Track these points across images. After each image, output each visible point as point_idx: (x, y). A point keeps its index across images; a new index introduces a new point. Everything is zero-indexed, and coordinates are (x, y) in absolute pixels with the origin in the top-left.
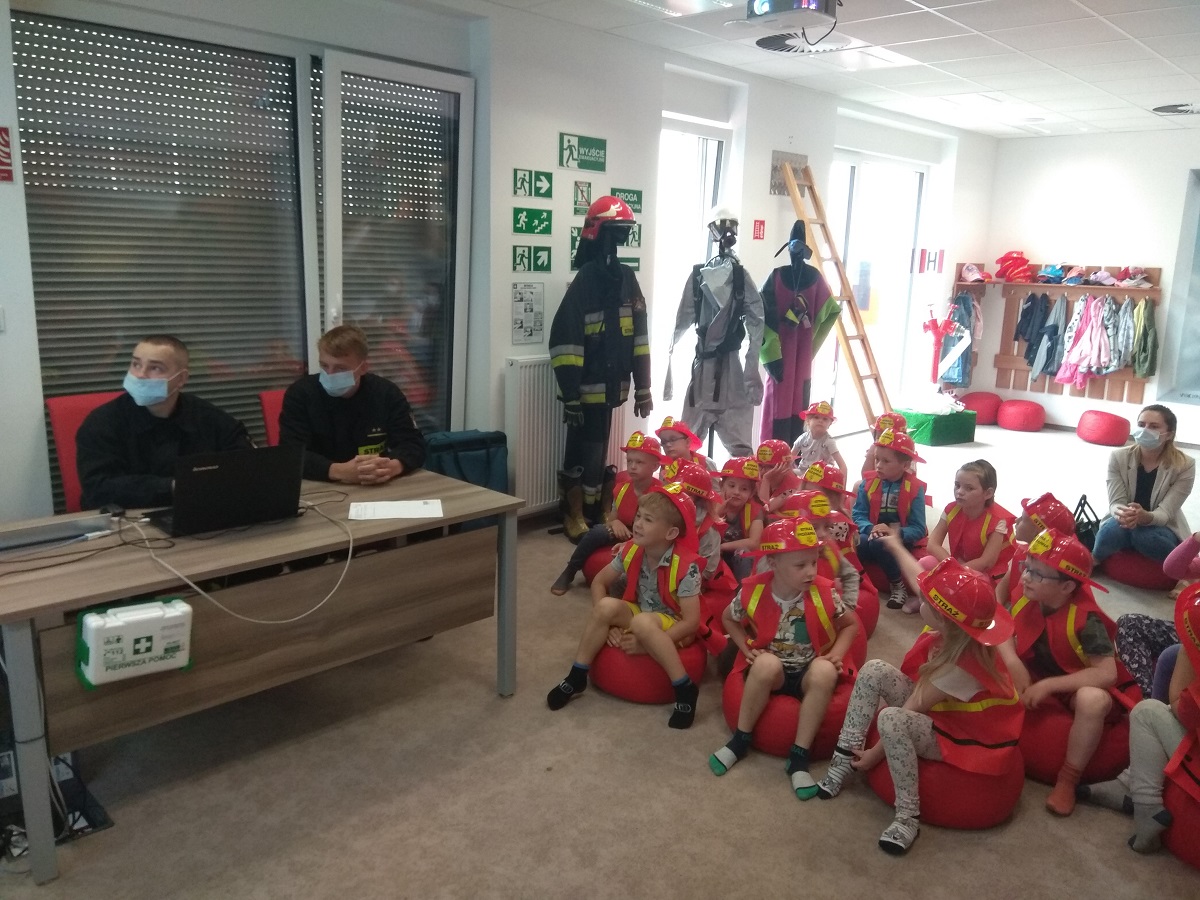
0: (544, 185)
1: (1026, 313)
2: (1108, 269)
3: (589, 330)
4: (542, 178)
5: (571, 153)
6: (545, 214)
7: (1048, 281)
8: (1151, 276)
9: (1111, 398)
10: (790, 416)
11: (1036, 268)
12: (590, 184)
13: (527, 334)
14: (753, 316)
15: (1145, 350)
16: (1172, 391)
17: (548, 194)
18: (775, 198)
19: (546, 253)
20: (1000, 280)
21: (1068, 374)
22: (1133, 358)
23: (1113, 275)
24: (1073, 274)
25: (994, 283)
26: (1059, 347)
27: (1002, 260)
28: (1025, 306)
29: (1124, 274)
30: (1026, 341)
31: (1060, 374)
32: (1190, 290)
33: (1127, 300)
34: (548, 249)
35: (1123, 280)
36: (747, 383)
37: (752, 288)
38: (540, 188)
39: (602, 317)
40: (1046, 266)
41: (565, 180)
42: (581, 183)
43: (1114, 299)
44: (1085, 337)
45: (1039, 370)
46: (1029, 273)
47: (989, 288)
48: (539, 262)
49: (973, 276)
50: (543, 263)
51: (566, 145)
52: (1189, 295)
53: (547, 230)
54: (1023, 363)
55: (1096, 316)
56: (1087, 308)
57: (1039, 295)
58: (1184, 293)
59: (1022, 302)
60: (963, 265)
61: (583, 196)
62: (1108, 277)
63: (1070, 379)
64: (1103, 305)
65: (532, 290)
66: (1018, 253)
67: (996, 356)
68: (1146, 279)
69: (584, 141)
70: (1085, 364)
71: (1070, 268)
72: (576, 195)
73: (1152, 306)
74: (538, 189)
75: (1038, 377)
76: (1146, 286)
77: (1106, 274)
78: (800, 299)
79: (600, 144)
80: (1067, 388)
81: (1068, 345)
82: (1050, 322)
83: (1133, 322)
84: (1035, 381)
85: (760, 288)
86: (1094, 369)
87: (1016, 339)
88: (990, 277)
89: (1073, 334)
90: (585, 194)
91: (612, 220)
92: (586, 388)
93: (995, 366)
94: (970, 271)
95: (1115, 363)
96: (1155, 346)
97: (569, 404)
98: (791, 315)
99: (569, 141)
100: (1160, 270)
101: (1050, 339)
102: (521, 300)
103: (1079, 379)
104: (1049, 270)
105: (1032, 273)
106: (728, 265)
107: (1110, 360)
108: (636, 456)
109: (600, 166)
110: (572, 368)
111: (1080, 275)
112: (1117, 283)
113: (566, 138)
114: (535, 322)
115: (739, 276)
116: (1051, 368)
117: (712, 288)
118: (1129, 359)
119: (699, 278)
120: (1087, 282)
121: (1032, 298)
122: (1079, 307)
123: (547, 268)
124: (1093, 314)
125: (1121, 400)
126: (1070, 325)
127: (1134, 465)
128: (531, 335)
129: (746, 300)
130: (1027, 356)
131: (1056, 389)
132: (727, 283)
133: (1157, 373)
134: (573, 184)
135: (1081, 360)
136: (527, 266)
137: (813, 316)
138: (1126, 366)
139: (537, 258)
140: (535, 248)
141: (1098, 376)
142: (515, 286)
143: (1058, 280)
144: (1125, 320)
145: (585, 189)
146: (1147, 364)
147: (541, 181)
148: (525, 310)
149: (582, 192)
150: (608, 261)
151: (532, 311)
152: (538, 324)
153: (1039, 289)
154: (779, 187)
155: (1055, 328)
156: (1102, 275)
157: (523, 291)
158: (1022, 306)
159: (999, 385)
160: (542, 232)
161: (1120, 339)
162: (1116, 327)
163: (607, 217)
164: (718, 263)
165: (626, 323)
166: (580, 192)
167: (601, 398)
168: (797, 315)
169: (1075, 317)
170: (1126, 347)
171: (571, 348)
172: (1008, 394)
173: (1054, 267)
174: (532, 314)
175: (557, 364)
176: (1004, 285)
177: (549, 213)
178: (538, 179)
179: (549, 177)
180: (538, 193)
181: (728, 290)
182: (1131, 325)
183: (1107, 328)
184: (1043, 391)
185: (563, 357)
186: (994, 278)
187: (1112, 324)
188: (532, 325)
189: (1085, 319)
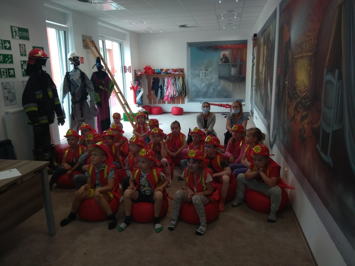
0: (8, 45)
1: (153, 83)
2: (172, 69)
3: (38, 97)
4: (7, 42)
5: (16, 33)
6: (10, 56)
7: (158, 73)
8: (182, 70)
9: (177, 103)
10: (105, 118)
11: (154, 70)
12: (25, 45)
13: (10, 101)
14: (90, 88)
15: (183, 90)
16: (191, 99)
17: (10, 48)
18: (85, 50)
19: (13, 70)
20: (146, 74)
21: (167, 98)
22: (181, 92)
23: (173, 71)
24: (164, 71)
25: (144, 75)
26: (163, 91)
27: (145, 68)
28: (153, 81)
29: (176, 71)
30: (155, 90)
31: (165, 98)
32: (191, 74)
33: (177, 77)
34: (13, 69)
35: (175, 72)
36: (92, 110)
37: (88, 79)
38: (6, 46)
39: (41, 92)
40: (156, 70)
41: (15, 43)
42: (22, 44)
43: (174, 77)
44: (169, 88)
45: (159, 98)
46: (152, 72)
47: (142, 76)
48: (11, 74)
49: (139, 73)
50: (12, 74)
51: (13, 30)
52: (191, 75)
53: (12, 62)
54: (155, 97)
55: (171, 82)
56: (168, 80)
57: (156, 78)
58: (190, 74)
59: (152, 79)
60: (136, 70)
61: (23, 49)
62: (172, 72)
63: (167, 99)
64: (172, 79)
65: (10, 85)
66: (149, 66)
67: (148, 95)
68: (181, 71)
69: (20, 29)
70: (170, 95)
71: (163, 70)
72: (20, 49)
73: (183, 78)
74: (5, 47)
75: (159, 100)
76: (181, 73)
77: (172, 71)
78: (103, 82)
79: (26, 31)
80: (166, 102)
81: (165, 91)
82: (160, 85)
83: (180, 83)
84: (159, 101)
85: (90, 79)
86: (173, 96)
87: (152, 90)
88: (143, 73)
89: (166, 87)
90: (23, 48)
91: (40, 57)
92: (40, 118)
93: (148, 98)
94: (138, 72)
95: (177, 94)
96: (185, 89)
97: (34, 125)
98: (101, 87)
99: (14, 29)
100: (184, 69)
101: (161, 89)
102: (6, 89)
103: (169, 99)
104: (157, 70)
105: (153, 72)
106: (78, 72)
107: (176, 93)
108: (71, 138)
109: (27, 38)
110: (34, 111)
111: (165, 71)
112: (174, 73)
113: (13, 28)
114: (13, 97)
115: (83, 75)
116: (162, 97)
117: (75, 80)
118: (180, 93)
119: (68, 77)
120: (167, 73)
121: (154, 78)
122: (166, 80)
123: (14, 76)
124: (170, 82)
125: (180, 103)
126: (165, 85)
127: (203, 118)
128: (12, 102)
129: (87, 83)
130: (155, 95)
131: (164, 103)
132: (79, 78)
133: (187, 95)
134: (18, 45)
135: (169, 94)
136: (6, 75)
137: (107, 87)
138: (180, 94)
139: (9, 73)
140: (8, 69)
141: (174, 98)
142: (2, 83)
143: (160, 73)
144: (178, 83)
145: (23, 47)
146: (185, 93)
147: (6, 43)
148: (8, 92)
149: (22, 47)
150: (40, 72)
151: (11, 92)
152: (14, 97)
153: (156, 76)
154: (86, 46)
155: (161, 86)
156: (171, 71)
157: (6, 85)
158: (152, 81)
159: (149, 103)
160: (9, 63)
161: (177, 88)
162: (176, 85)
163: (38, 56)
164: (74, 71)
165: (50, 93)
166: (21, 48)
167: (46, 121)
168: (103, 87)
169: (166, 83)
170: (179, 90)
171: (32, 104)
172: (152, 105)
173: (158, 70)
174: (11, 94)
175: (27, 111)
176: (147, 76)
177: (11, 55)
178: (5, 43)
179: (9, 42)
180: (6, 48)
181: (80, 80)
182: (179, 84)
183: (174, 85)
184: (161, 103)
185: (30, 108)
186: (144, 74)
187: (175, 84)
188: (12, 98)
189: (168, 83)
